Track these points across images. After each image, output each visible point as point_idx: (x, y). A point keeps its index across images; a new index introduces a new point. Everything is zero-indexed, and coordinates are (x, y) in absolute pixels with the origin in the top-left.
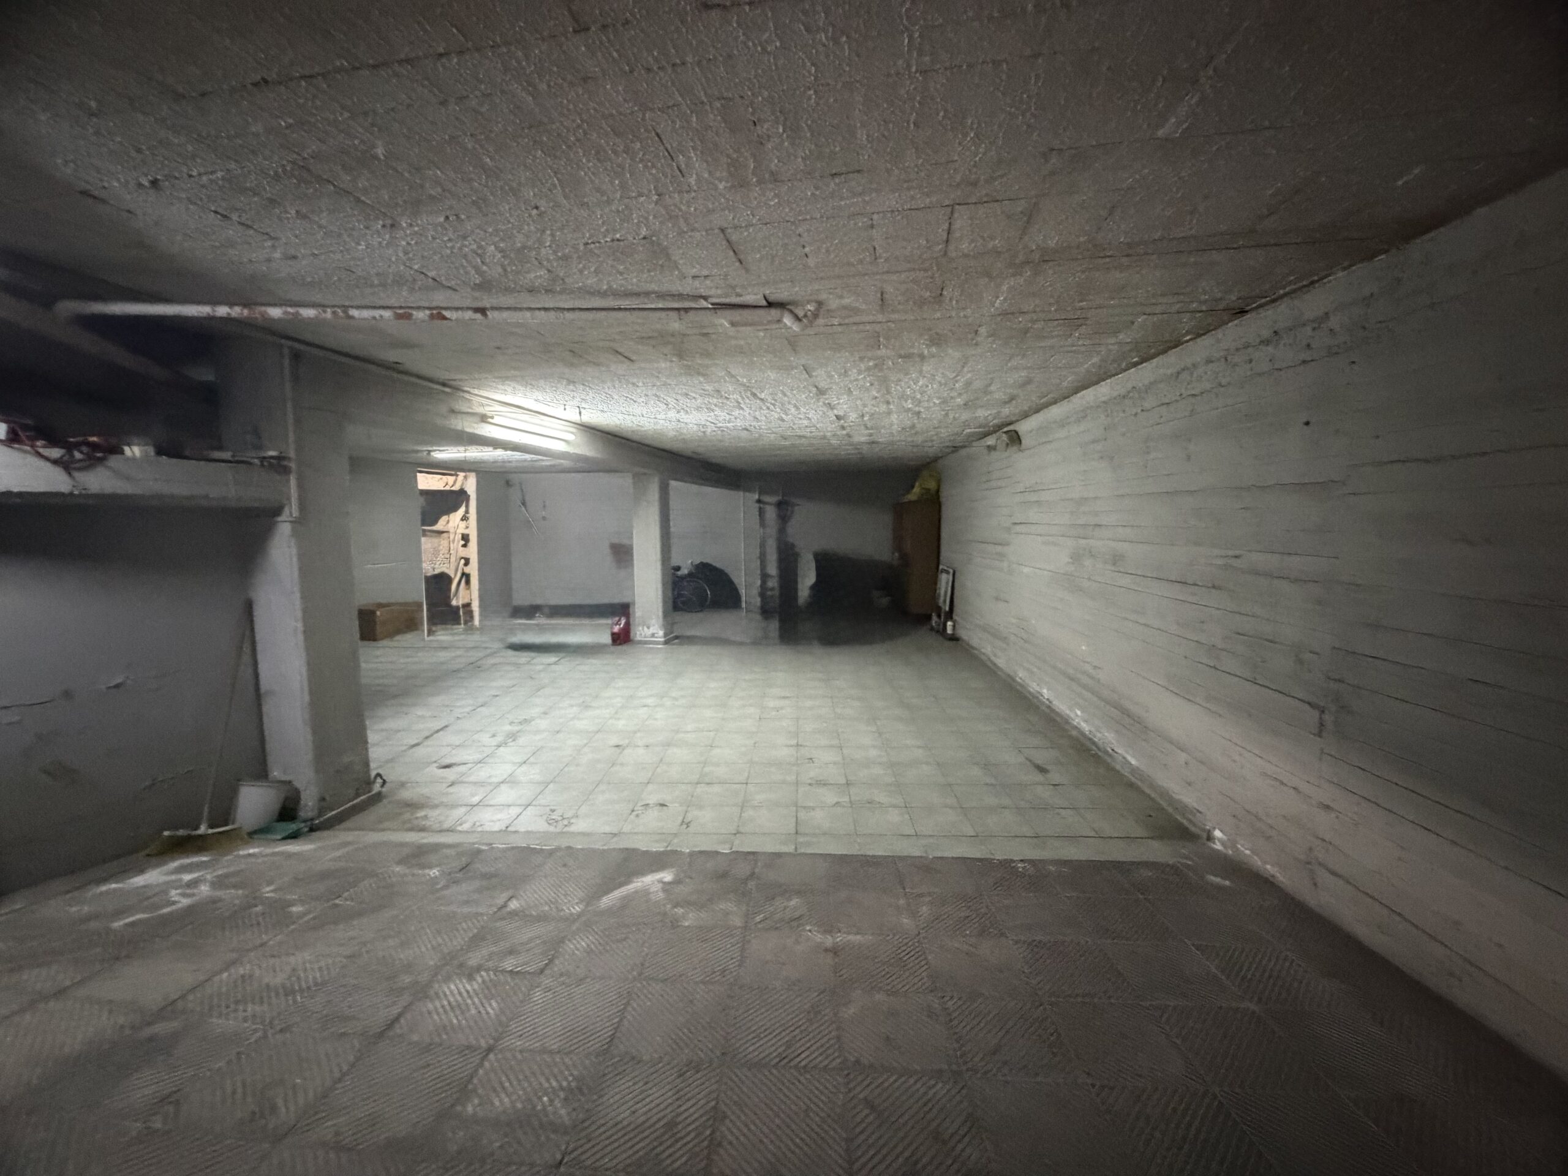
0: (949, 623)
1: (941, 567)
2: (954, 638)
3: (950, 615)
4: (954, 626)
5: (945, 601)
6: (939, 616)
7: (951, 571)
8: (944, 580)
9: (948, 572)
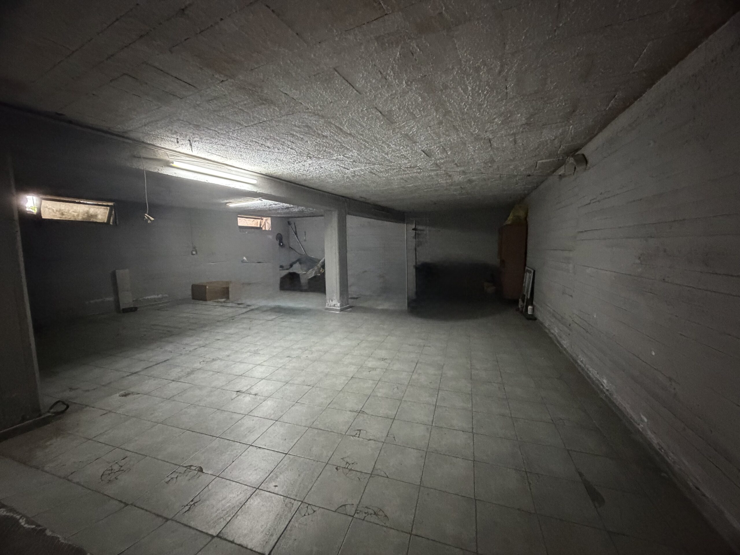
0: (530, 307)
1: (527, 268)
2: (533, 318)
3: (531, 301)
4: (533, 310)
5: (527, 291)
6: (523, 301)
7: (533, 271)
8: (528, 277)
9: (530, 272)
